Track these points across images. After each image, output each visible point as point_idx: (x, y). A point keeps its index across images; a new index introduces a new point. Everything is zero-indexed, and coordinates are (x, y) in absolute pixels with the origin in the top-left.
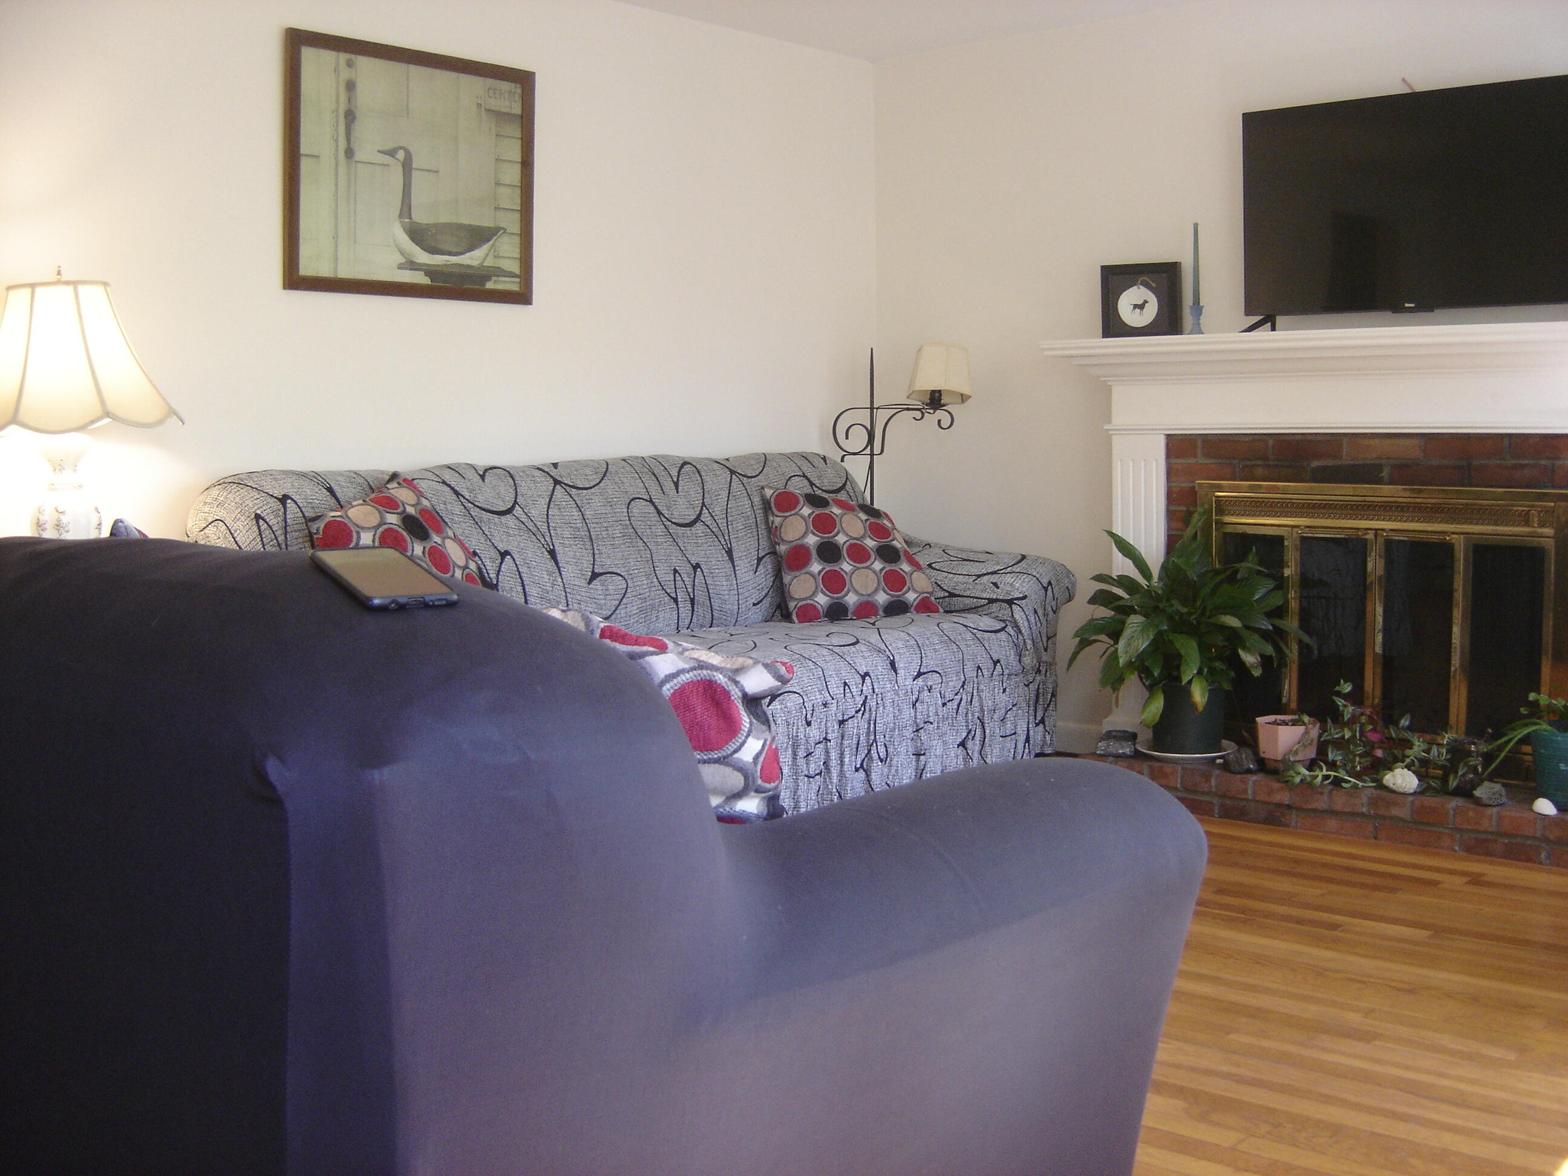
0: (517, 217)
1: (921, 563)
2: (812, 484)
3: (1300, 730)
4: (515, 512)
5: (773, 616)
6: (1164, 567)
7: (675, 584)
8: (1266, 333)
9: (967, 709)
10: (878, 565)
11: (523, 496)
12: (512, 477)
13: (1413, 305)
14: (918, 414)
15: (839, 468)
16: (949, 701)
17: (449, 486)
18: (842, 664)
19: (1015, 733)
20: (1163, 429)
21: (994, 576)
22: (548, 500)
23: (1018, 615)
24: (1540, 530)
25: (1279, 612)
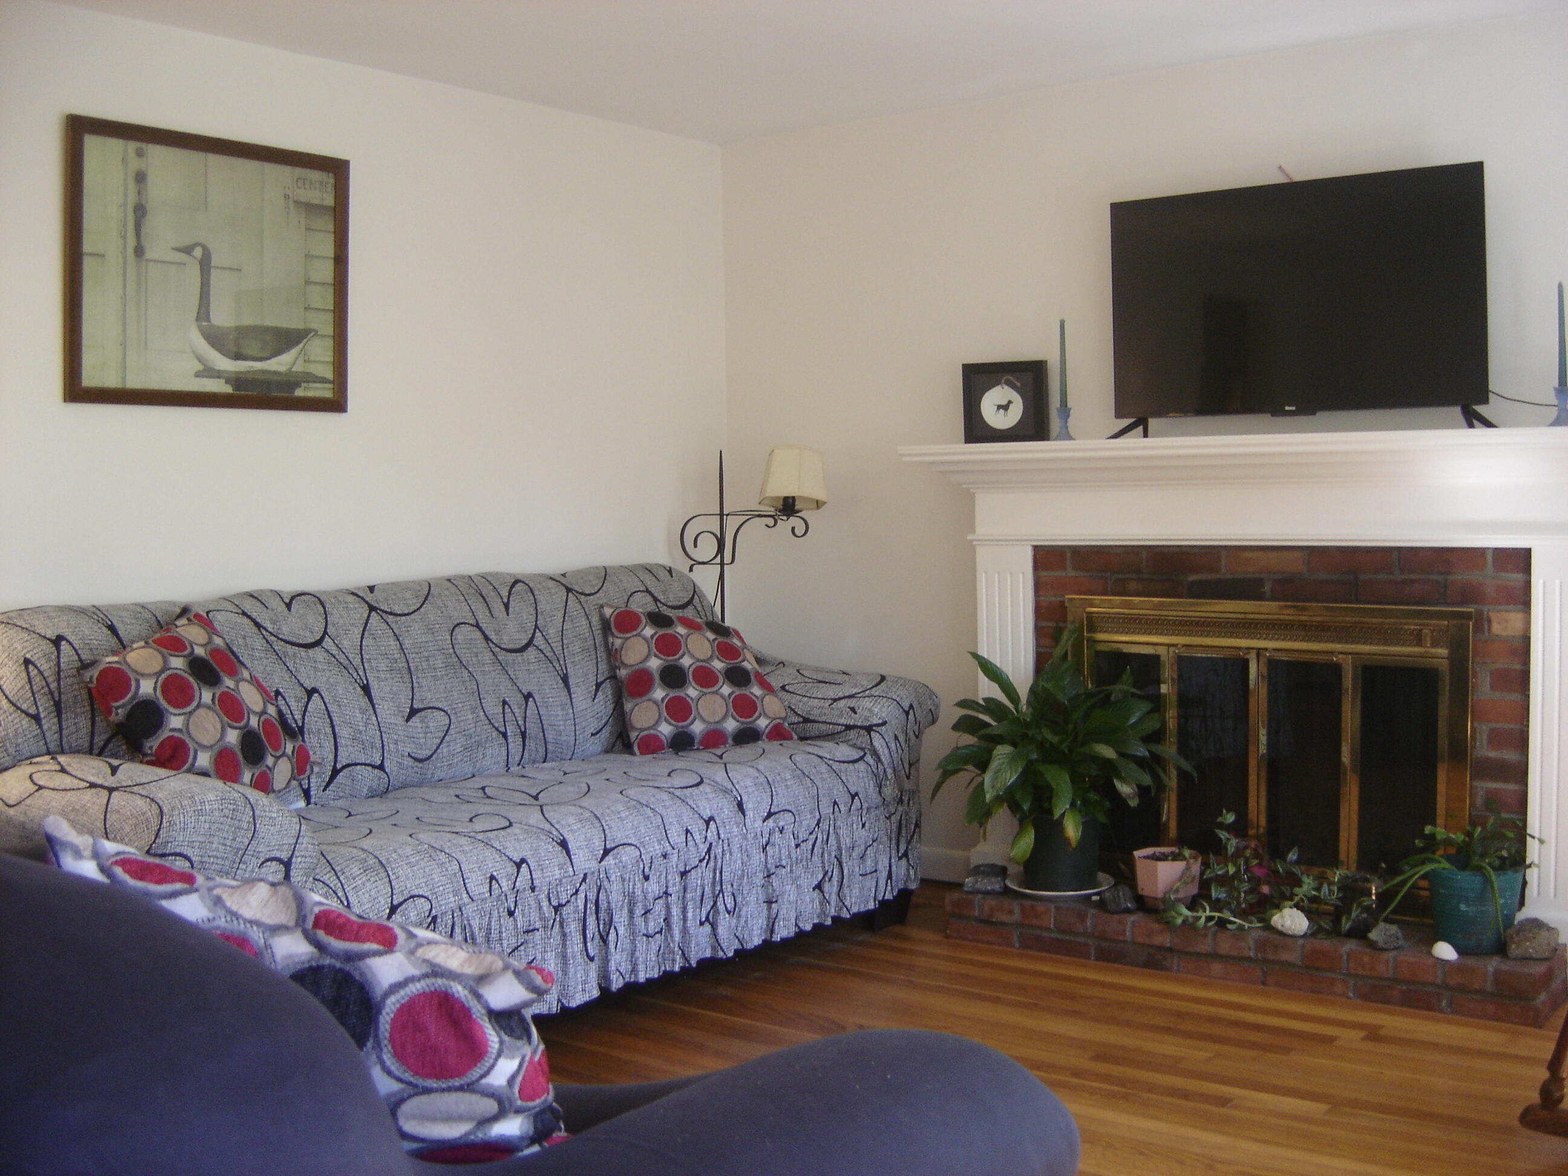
0: (329, 317)
1: (773, 684)
2: (656, 600)
3: (1180, 865)
4: (324, 644)
5: (613, 747)
6: (1033, 691)
7: (504, 717)
8: (1136, 440)
9: (823, 849)
10: (726, 690)
11: (334, 625)
12: (322, 604)
13: (1294, 408)
14: (771, 522)
15: (686, 581)
16: (803, 841)
17: (249, 617)
18: (684, 809)
19: (876, 871)
20: (1031, 540)
21: (851, 700)
22: (361, 629)
23: (878, 742)
24: (1433, 650)
25: (1156, 737)
